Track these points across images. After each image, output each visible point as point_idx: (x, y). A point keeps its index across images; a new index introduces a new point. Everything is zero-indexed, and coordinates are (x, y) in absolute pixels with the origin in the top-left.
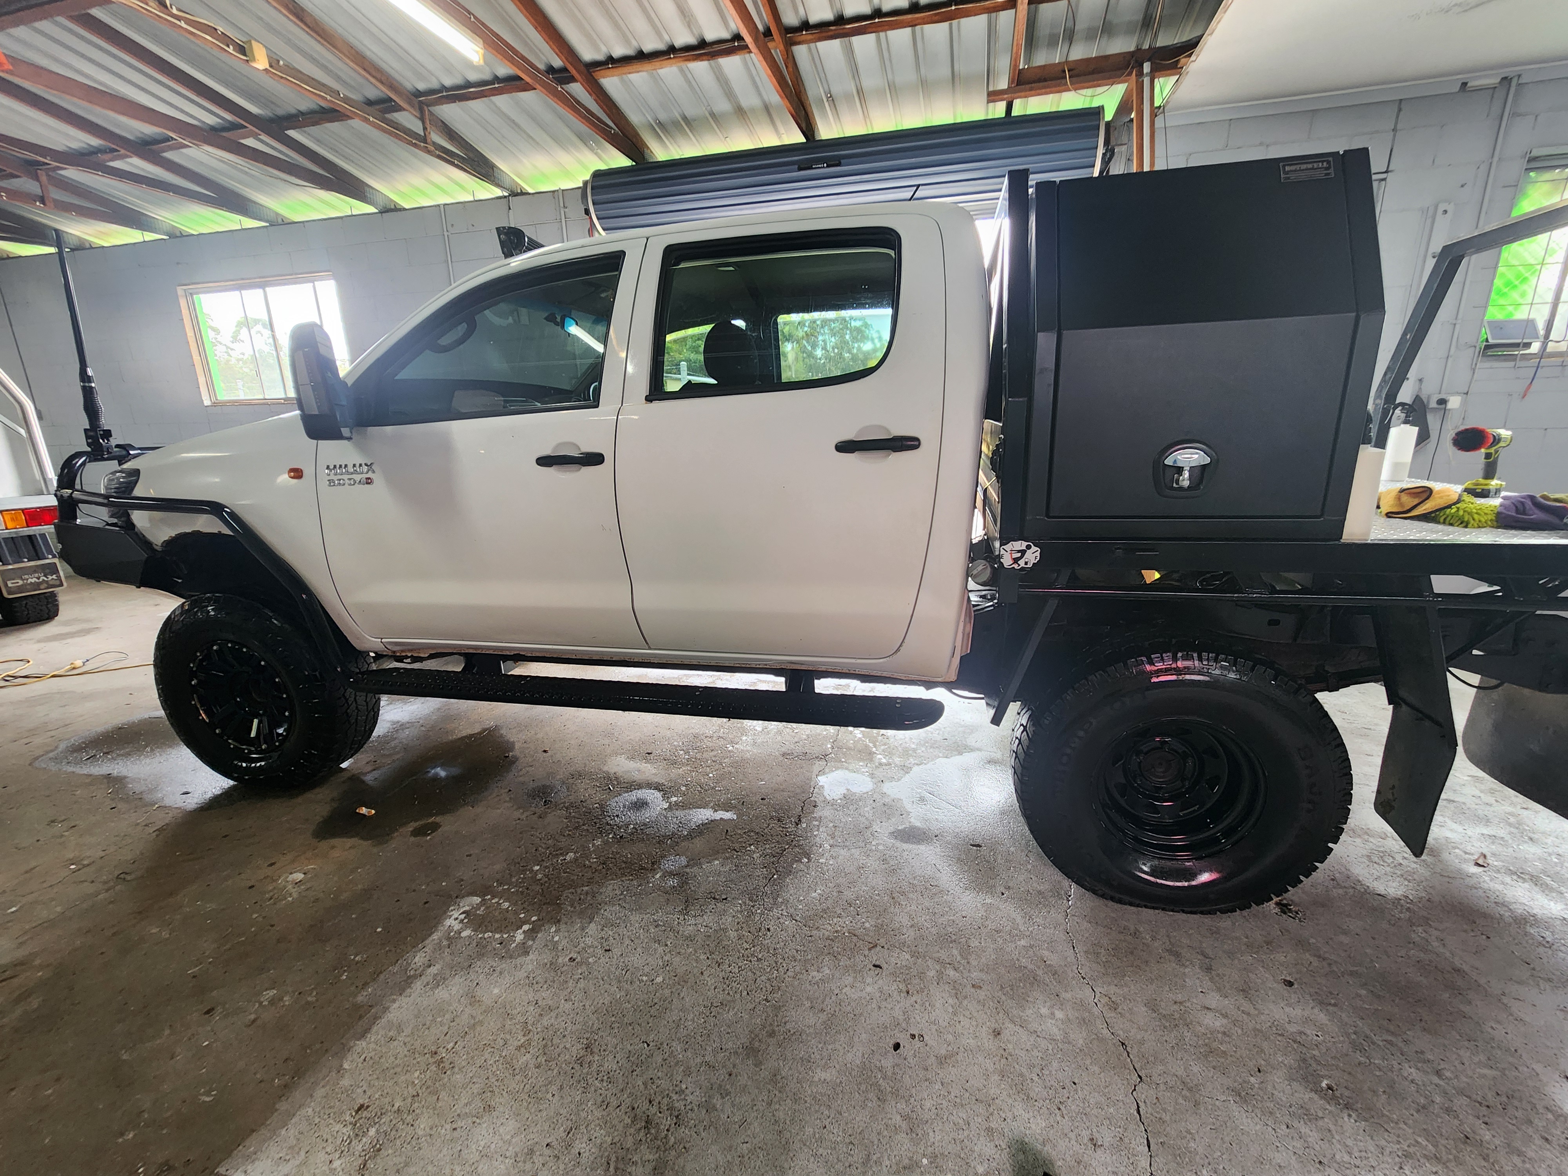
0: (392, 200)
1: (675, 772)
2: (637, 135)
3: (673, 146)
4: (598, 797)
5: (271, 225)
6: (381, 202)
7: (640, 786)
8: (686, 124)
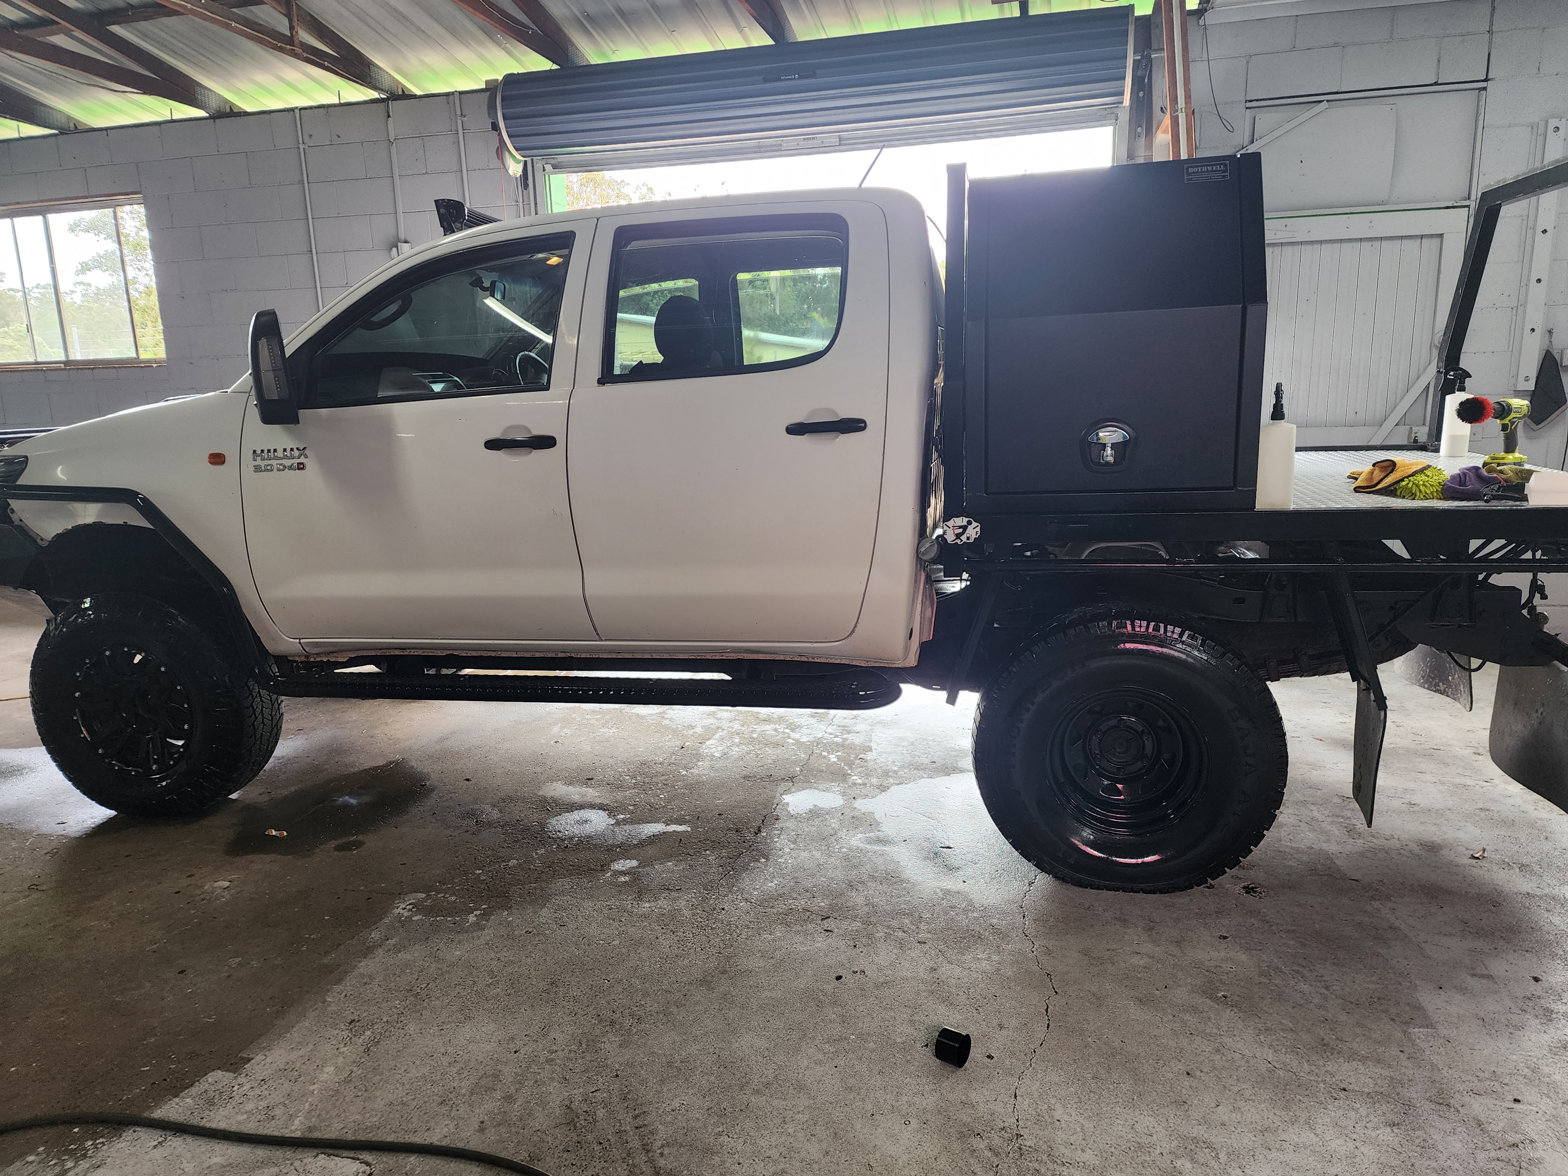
0: (227, 101)
1: (620, 795)
2: (559, 31)
3: (606, 42)
4: (536, 817)
5: (62, 134)
6: (213, 104)
7: (581, 807)
8: (622, 17)
